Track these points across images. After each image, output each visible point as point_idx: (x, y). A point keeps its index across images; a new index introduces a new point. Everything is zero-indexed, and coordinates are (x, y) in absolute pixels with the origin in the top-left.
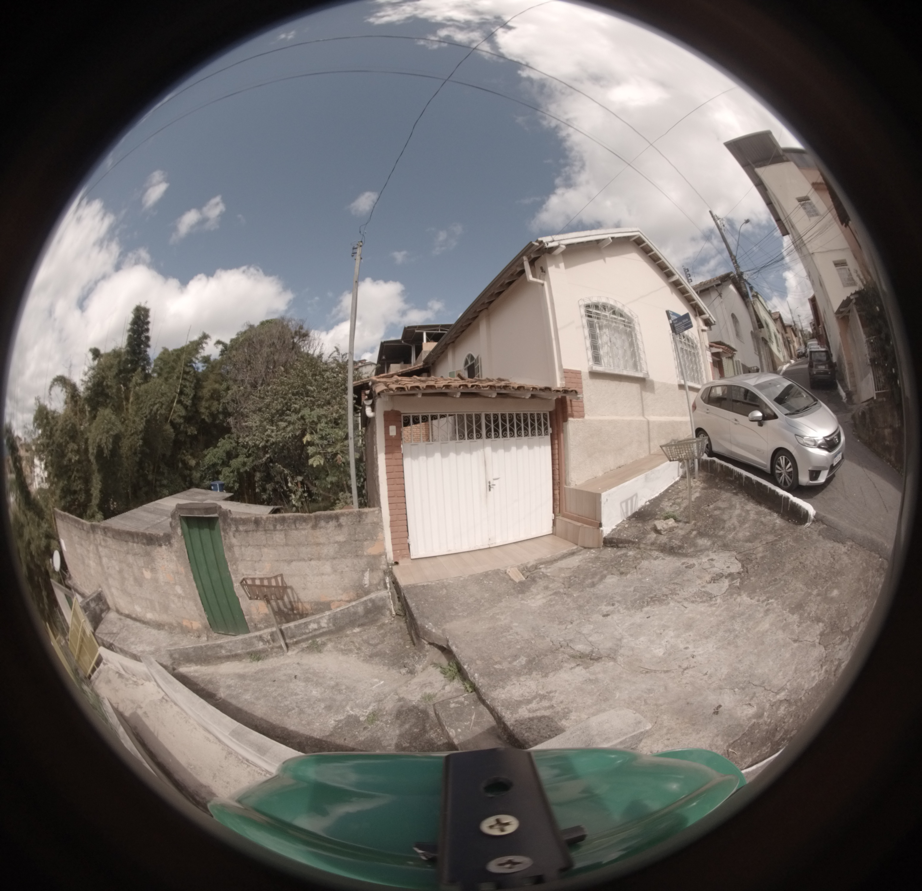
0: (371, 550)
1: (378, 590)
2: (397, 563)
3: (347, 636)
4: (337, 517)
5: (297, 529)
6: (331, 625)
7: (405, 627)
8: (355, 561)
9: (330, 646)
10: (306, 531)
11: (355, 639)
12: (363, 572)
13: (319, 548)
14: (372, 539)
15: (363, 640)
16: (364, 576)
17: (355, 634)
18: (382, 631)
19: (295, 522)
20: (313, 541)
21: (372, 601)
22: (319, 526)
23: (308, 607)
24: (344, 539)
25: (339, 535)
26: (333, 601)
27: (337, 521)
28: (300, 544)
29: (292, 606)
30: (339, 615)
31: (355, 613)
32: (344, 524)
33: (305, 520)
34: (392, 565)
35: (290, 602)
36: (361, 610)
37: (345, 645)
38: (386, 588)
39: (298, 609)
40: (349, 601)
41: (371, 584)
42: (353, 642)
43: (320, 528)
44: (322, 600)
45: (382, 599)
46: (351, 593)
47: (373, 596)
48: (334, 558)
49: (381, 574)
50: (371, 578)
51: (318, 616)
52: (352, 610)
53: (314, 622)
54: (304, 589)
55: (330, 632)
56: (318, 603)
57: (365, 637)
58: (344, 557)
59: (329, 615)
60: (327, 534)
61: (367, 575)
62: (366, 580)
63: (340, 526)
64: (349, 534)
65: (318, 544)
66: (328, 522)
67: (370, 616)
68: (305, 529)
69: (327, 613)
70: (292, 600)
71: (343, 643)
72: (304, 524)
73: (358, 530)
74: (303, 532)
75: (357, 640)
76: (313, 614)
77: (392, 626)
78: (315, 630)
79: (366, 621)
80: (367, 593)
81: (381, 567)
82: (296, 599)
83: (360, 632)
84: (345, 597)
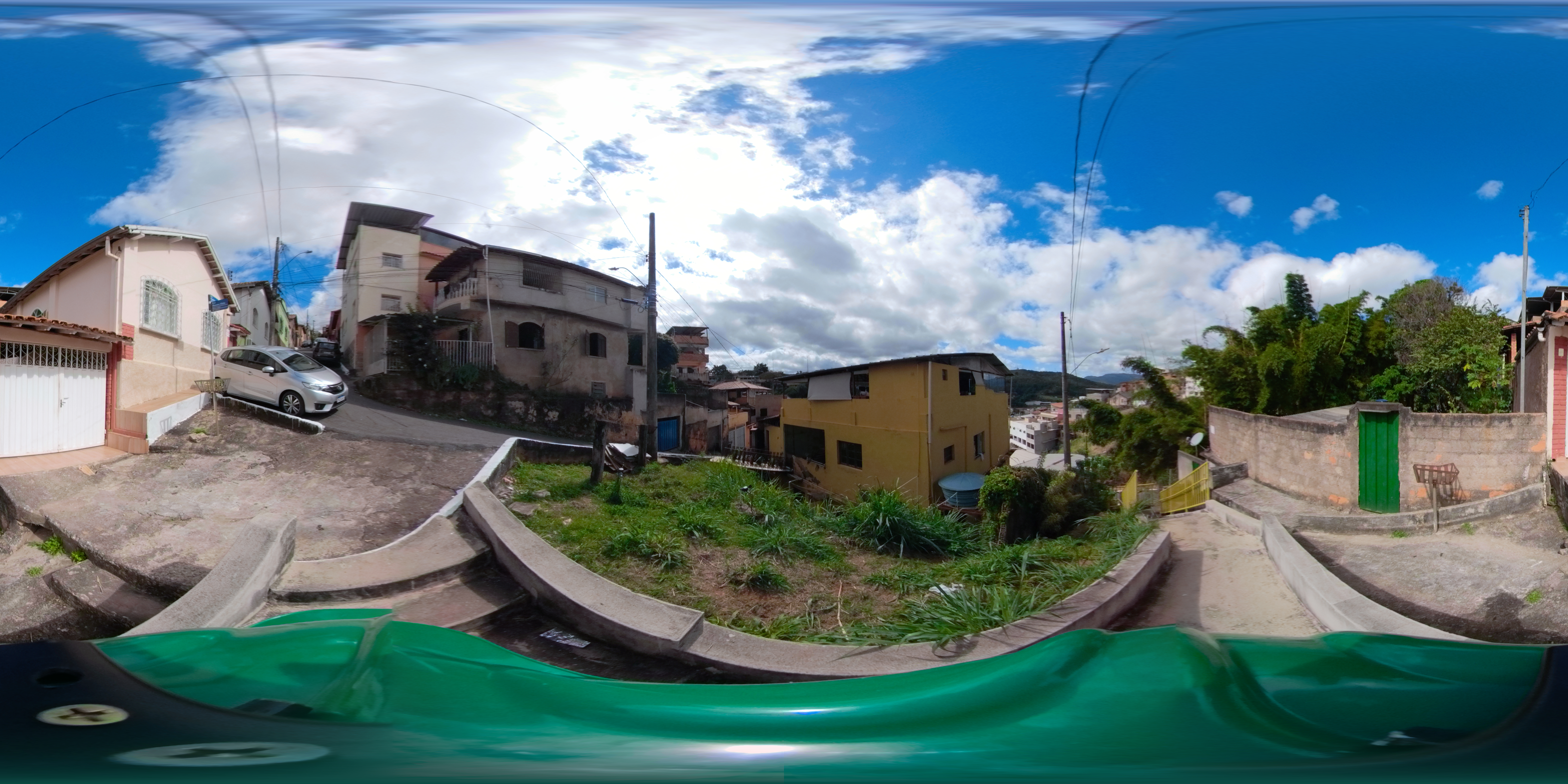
0: (1534, 447)
1: (1534, 482)
2: (1554, 460)
3: (1499, 522)
4: (1509, 419)
5: (1472, 426)
6: (1487, 511)
7: (1557, 515)
8: (1519, 457)
9: (1482, 529)
10: (1482, 429)
11: (1508, 525)
12: (1525, 466)
13: (1489, 443)
14: (1537, 439)
15: (1516, 526)
16: (1524, 470)
17: (1508, 521)
18: (1534, 519)
19: (1472, 421)
20: (1484, 437)
21: (1529, 491)
23: (1467, 494)
24: (1513, 438)
25: (1509, 433)
26: (1492, 490)
27: (1508, 423)
28: (1473, 440)
29: (1452, 493)
30: (1497, 503)
31: (1512, 502)
32: (1514, 424)
33: (1481, 420)
34: (1550, 461)
35: (1451, 489)
36: (1517, 499)
37: (1497, 530)
38: (1542, 481)
39: (1456, 496)
40: (1507, 492)
41: (1529, 478)
42: (1506, 527)
43: (1494, 426)
44: (1482, 489)
45: (1538, 491)
46: (1511, 484)
47: (1530, 487)
48: (1501, 453)
49: (1540, 469)
50: (1530, 472)
51: (1477, 502)
52: (1510, 498)
53: (1472, 507)
54: (1468, 478)
55: (1485, 517)
56: (1477, 492)
57: (1518, 523)
58: (1510, 452)
59: (1488, 502)
60: (1498, 432)
61: (1528, 469)
62: (1526, 474)
63: (1511, 426)
64: (1518, 434)
65: (1489, 440)
66: (1502, 422)
67: (1524, 505)
68: (1480, 427)
69: (1487, 500)
70: (1454, 487)
71: (1495, 528)
72: (1480, 423)
73: (1526, 430)
75: (1510, 526)
76: (1470, 501)
77: (1543, 514)
78: (1472, 514)
79: (1521, 509)
80: (1525, 484)
81: (1541, 463)
82: (1458, 487)
83: (1513, 519)
84: (1504, 488)
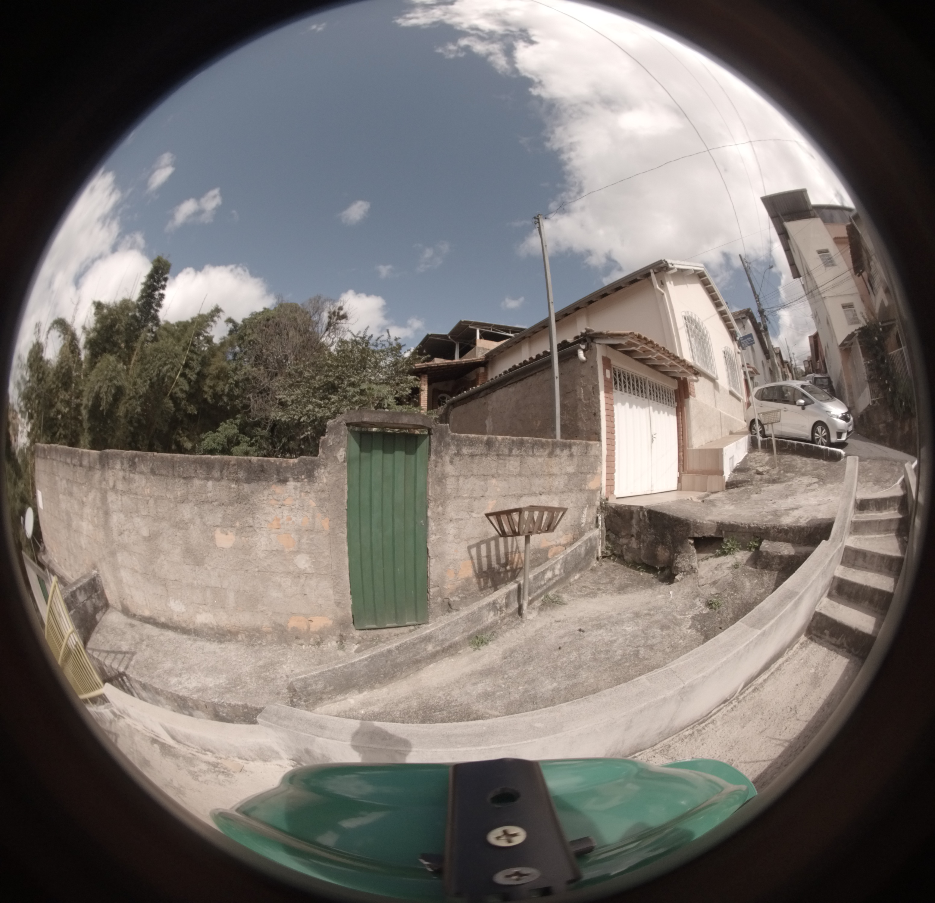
0: (591, 484)
5: (533, 455)
8: (579, 496)
10: (543, 459)
12: (583, 508)
13: (551, 479)
14: (593, 472)
16: (583, 513)
19: (533, 448)
20: (547, 471)
21: (590, 540)
22: (555, 453)
24: (573, 471)
25: (569, 465)
26: (552, 546)
27: (570, 451)
28: (534, 474)
29: (507, 559)
31: (579, 555)
32: (575, 454)
33: (543, 446)
35: (507, 554)
36: (583, 550)
38: (597, 526)
41: (586, 524)
43: (556, 456)
44: (542, 546)
46: (570, 535)
47: (590, 535)
48: (563, 492)
49: (596, 511)
50: (588, 516)
56: (536, 552)
58: (571, 490)
59: (563, 559)
60: (561, 463)
61: (586, 511)
62: (584, 519)
63: (571, 455)
64: (578, 466)
65: (551, 475)
66: (562, 450)
67: (587, 558)
68: (540, 456)
70: (510, 550)
71: (579, 590)
72: (541, 450)
73: (584, 462)
74: (540, 460)
78: (550, 579)
80: (583, 533)
81: (597, 502)
82: (514, 549)
